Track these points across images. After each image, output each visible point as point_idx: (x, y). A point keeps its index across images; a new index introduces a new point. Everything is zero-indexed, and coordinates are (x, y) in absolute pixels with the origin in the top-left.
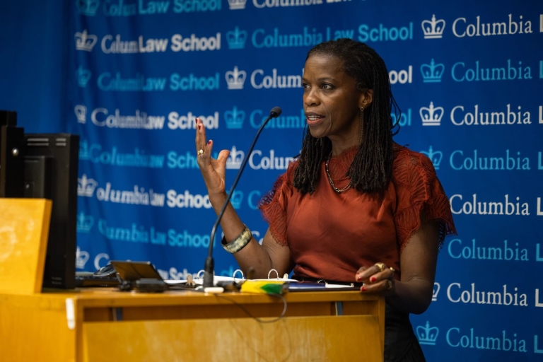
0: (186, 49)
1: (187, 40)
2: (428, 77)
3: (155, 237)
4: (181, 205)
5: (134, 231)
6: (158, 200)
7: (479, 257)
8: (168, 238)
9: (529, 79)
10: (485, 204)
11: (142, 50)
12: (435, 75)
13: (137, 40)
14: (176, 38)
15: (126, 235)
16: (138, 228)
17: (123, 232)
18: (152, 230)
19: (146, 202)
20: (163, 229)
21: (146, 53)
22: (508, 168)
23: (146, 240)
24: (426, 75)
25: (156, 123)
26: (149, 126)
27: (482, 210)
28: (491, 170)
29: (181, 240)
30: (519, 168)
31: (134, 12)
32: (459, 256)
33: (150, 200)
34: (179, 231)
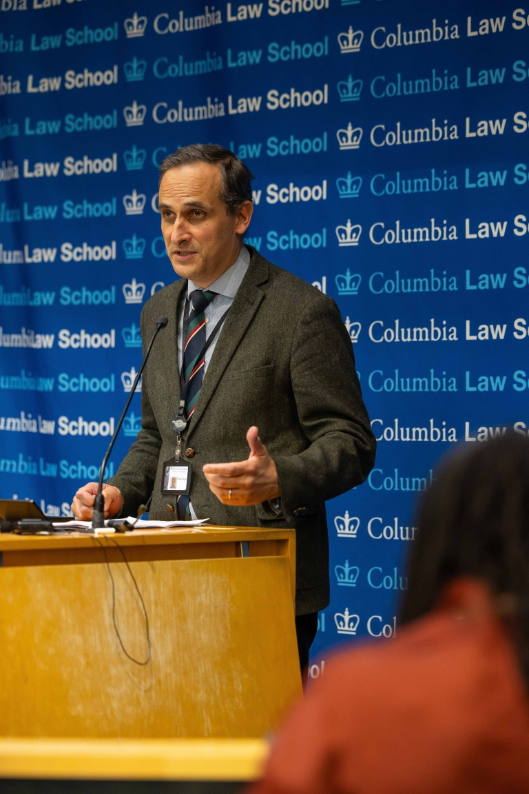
0: (78, 259)
1: (78, 249)
2: (343, 289)
3: (45, 469)
4: (73, 433)
5: (21, 462)
6: (48, 428)
7: (403, 489)
8: (59, 470)
9: (454, 290)
10: (408, 429)
11: (28, 260)
12: (351, 286)
13: (22, 249)
14: (66, 247)
15: (11, 466)
16: (25, 459)
17: (8, 463)
18: (42, 461)
19: (34, 430)
20: (53, 459)
21: (33, 264)
22: (432, 389)
23: (35, 472)
24: (341, 287)
25: (46, 341)
26: (38, 345)
27: (405, 437)
28: (414, 392)
29: (74, 472)
30: (444, 389)
31: (18, 218)
32: (381, 488)
33: (38, 428)
34: (72, 462)
